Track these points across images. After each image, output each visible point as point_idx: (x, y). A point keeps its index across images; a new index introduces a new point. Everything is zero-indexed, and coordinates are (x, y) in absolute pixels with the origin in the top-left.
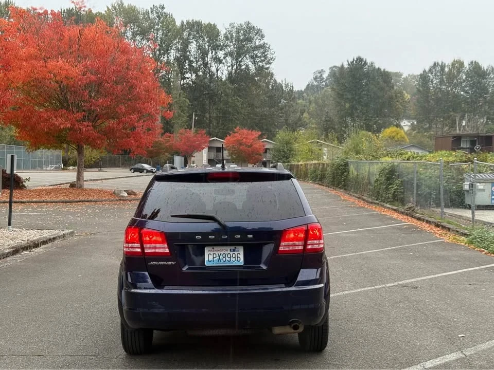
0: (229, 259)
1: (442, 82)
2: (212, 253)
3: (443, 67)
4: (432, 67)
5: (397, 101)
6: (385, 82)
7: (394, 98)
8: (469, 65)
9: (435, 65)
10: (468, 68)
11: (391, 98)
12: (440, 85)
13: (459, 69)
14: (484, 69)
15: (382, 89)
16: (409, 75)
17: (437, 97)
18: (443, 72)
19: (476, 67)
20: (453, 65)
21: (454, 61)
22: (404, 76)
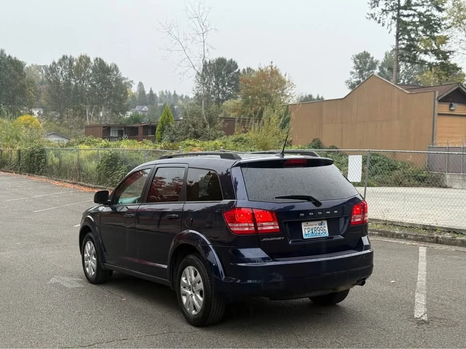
0: (318, 232)
1: (70, 75)
2: (307, 228)
3: (71, 61)
4: (61, 60)
5: (30, 90)
6: (16, 69)
7: (27, 86)
8: (95, 61)
9: (64, 58)
10: (93, 64)
11: (24, 86)
12: (69, 77)
13: (86, 64)
14: (108, 66)
15: (14, 77)
16: (32, 65)
17: (67, 89)
18: (72, 66)
19: (101, 63)
20: (80, 59)
21: (81, 56)
22: (27, 66)
